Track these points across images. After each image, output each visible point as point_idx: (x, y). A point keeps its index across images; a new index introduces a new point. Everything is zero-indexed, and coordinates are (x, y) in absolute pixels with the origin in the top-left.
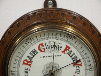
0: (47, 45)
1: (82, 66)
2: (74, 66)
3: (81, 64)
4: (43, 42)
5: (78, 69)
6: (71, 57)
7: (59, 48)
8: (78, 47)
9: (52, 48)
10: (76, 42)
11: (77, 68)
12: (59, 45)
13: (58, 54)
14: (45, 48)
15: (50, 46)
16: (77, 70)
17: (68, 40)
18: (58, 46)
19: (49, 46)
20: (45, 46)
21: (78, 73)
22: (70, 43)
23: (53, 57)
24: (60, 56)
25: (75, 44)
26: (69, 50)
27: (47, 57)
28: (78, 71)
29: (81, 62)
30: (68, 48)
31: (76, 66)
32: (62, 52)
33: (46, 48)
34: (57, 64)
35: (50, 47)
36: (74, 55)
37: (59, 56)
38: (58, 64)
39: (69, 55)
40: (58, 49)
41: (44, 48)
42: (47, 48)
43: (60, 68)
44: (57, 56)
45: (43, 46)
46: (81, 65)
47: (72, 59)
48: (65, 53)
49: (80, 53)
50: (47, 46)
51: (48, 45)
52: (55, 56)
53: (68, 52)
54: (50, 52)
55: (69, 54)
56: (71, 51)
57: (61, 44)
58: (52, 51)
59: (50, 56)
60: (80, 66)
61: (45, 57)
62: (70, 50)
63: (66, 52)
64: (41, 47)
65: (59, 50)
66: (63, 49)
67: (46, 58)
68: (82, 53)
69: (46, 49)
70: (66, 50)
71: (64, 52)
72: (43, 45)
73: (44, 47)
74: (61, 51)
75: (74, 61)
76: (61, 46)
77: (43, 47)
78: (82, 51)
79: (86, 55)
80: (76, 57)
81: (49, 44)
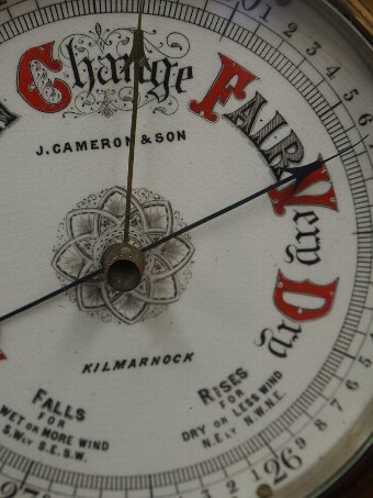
0: (79, 58)
1: (334, 207)
2: (279, 210)
3: (331, 193)
4: (54, 33)
5: (311, 228)
6: (257, 142)
7: (172, 81)
8: (305, 68)
9: (122, 83)
10: (293, 29)
11: (304, 225)
12: (172, 53)
13: (166, 125)
14: (71, 81)
15: (107, 63)
16: (299, 236)
17: (238, 18)
18: (162, 67)
19: (96, 65)
20: (67, 62)
21: (310, 256)
22: (250, 41)
23: (125, 149)
24: (182, 135)
25: (285, 49)
26: (241, 95)
27: (81, 146)
28: (309, 242)
29: (326, 177)
30: (234, 82)
31: (290, 211)
32: (194, 107)
33: (79, 83)
34: (158, 201)
35: (107, 76)
36: (282, 133)
37: (170, 137)
38: (167, 196)
39: (246, 131)
40: (160, 91)
41: (59, 85)
42: (84, 77)
43: (177, 228)
44: (159, 138)
45: (56, 66)
46: (328, 200)
47: (267, 156)
48: (212, 118)
49: (324, 113)
50: (82, 67)
51: (87, 61)
52: (145, 140)
53: (233, 105)
54: (107, 113)
55: (243, 121)
56: (258, 103)
57: (184, 45)
58: (120, 104)
59: (105, 143)
60: (319, 211)
61: (68, 147)
62: (250, 91)
63: (219, 109)
64: (41, 76)
65: (173, 91)
66: (197, 89)
67: (75, 155)
68: (339, 111)
69: (76, 91)
70: (219, 92)
71: (204, 108)
72: (56, 55)
73: (59, 75)
74: (183, 100)
75: (276, 171)
76: (183, 63)
77: (52, 76)
78: (333, 101)
79: (364, 131)
80: (296, 144)
81: (93, 53)
